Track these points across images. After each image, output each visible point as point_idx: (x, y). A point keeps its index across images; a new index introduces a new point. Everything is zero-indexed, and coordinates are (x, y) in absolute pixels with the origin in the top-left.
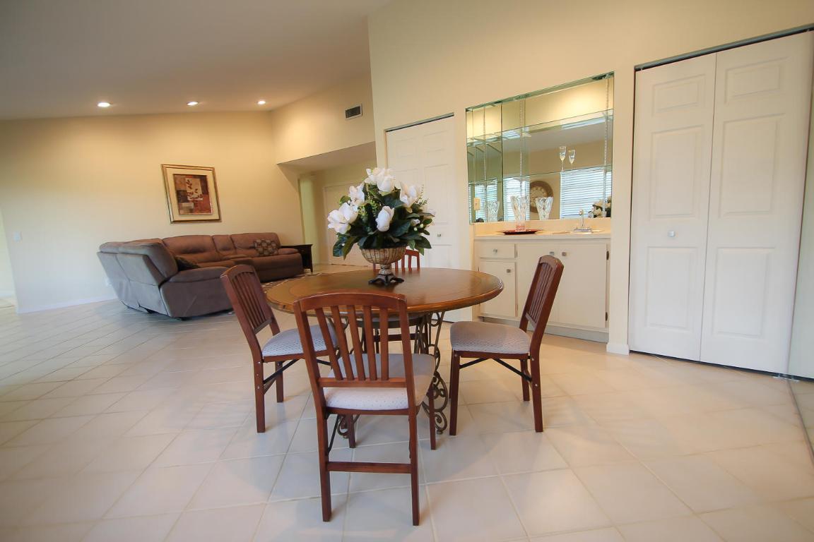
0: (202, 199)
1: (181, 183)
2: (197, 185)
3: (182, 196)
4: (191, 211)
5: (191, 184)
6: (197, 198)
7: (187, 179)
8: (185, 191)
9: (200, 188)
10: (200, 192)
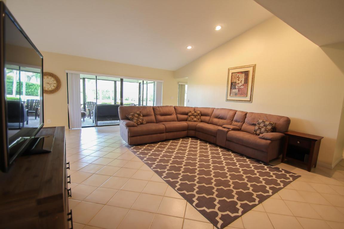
0: (243, 87)
1: (235, 78)
2: (242, 77)
3: (233, 85)
4: (236, 94)
5: (239, 78)
6: (240, 86)
7: (238, 75)
8: (235, 82)
9: (244, 80)
10: (243, 82)
